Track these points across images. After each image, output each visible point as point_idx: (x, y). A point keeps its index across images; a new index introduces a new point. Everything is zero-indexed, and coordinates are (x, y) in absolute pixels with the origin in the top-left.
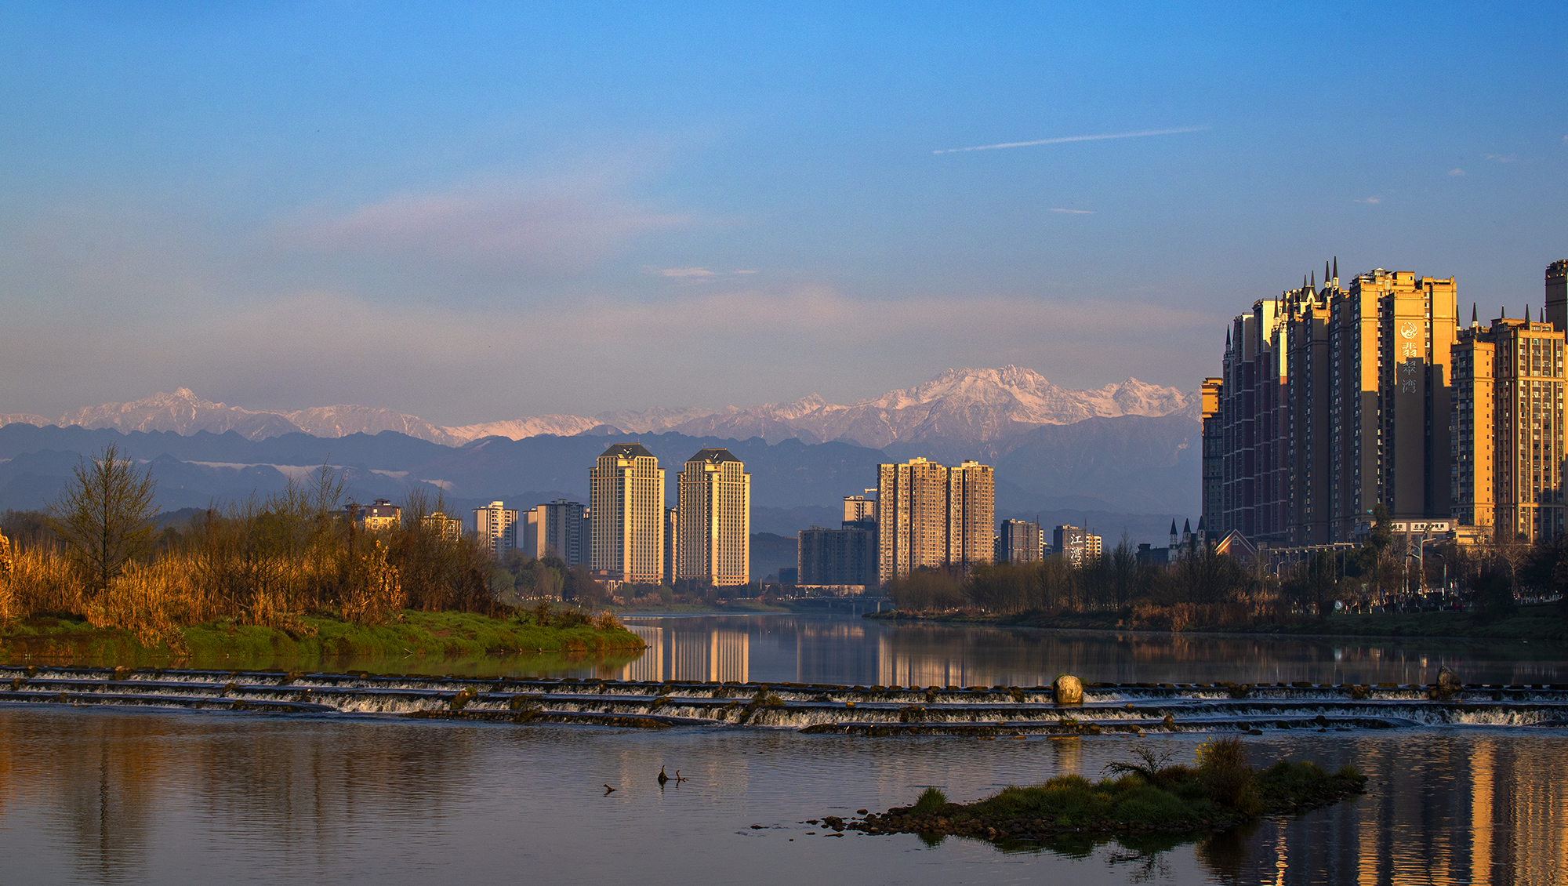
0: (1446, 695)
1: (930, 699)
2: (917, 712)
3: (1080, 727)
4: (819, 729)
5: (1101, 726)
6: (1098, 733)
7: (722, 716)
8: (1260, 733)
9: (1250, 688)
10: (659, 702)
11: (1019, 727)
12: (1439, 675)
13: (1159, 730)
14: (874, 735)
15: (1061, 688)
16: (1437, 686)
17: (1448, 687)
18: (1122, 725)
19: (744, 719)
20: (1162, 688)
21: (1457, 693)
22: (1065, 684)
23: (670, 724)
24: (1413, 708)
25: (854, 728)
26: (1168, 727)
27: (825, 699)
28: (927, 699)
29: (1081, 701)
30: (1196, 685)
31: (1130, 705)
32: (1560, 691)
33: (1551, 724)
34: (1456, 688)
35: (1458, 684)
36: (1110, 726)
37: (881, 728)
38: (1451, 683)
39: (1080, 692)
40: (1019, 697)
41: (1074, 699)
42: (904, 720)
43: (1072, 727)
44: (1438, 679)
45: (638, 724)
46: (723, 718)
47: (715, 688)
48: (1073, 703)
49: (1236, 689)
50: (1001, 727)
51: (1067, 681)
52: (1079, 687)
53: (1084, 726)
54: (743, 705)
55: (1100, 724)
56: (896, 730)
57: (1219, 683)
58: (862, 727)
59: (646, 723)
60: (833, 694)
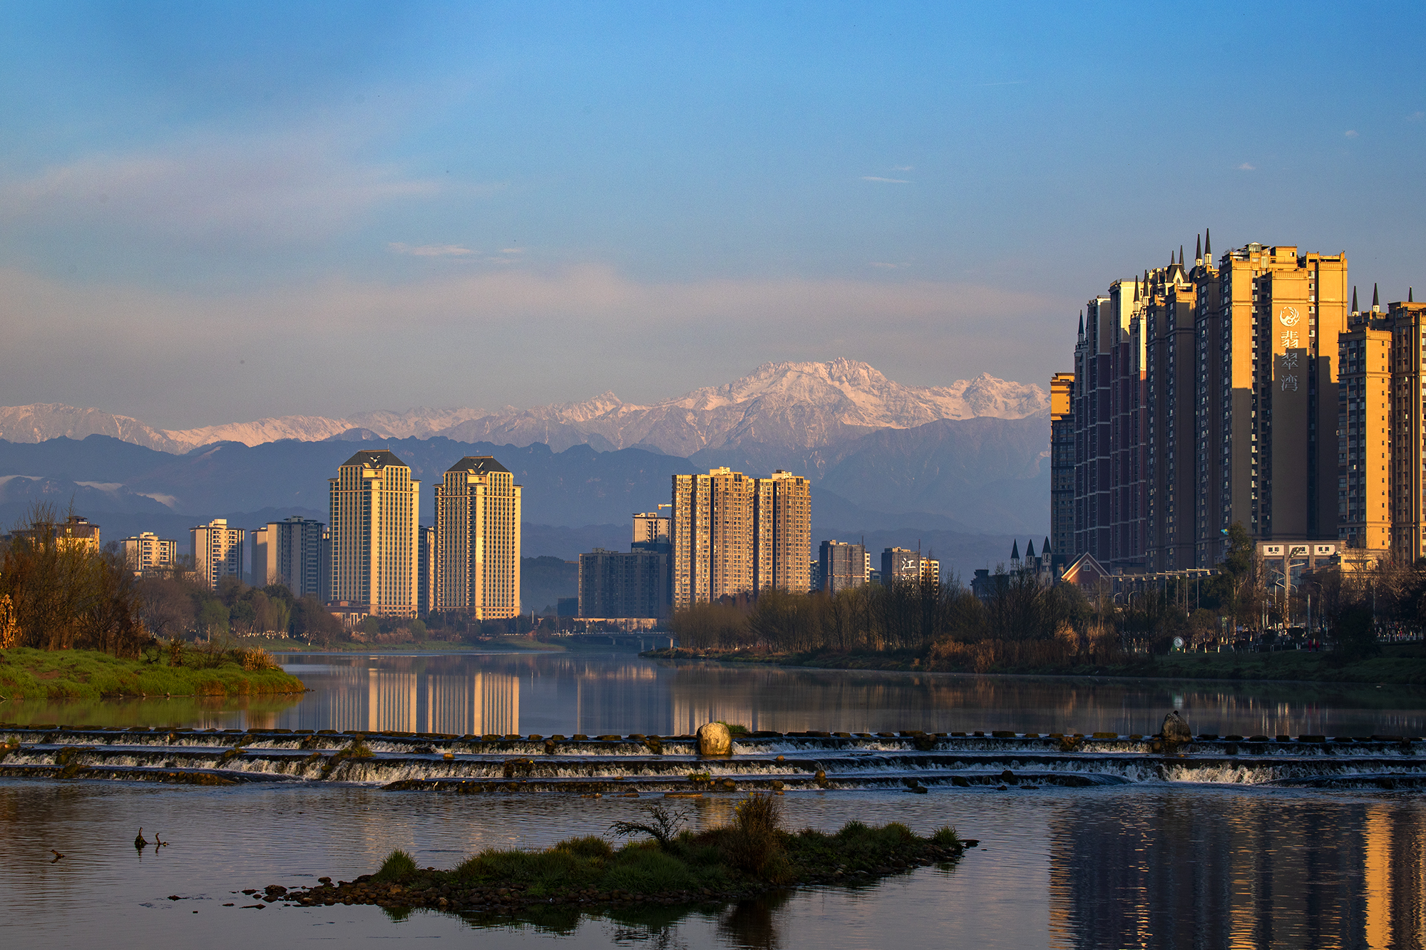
0: (1172, 747)
1: (550, 750)
2: (524, 765)
3: (713, 783)
4: (403, 786)
5: (737, 782)
6: (733, 790)
8: (924, 791)
9: (939, 738)
10: (229, 754)
11: (639, 783)
12: (1164, 724)
13: (808, 787)
14: (466, 792)
15: (705, 737)
16: (1161, 736)
17: (1174, 738)
18: (763, 781)
19: (325, 774)
20: (836, 738)
21: (1184, 745)
22: (709, 733)
23: (235, 780)
24: (1123, 762)
25: (443, 784)
26: (819, 783)
27: (428, 751)
28: (547, 750)
29: (730, 753)
30: (878, 734)
31: (781, 758)
32: (1308, 744)
33: (1286, 783)
34: (1185, 739)
35: (1188, 734)
36: (748, 782)
37: (474, 784)
38: (1179, 733)
39: (727, 742)
40: (656, 748)
41: (720, 750)
42: (508, 774)
43: (702, 783)
44: (1163, 729)
45: (198, 780)
46: (301, 773)
47: (303, 737)
48: (720, 755)
49: (922, 739)
50: (617, 783)
51: (712, 729)
52: (726, 736)
53: (717, 782)
54: (326, 758)
55: (735, 779)
56: (492, 786)
57: (905, 732)
58: (452, 783)
59: (207, 779)
60: (438, 745)
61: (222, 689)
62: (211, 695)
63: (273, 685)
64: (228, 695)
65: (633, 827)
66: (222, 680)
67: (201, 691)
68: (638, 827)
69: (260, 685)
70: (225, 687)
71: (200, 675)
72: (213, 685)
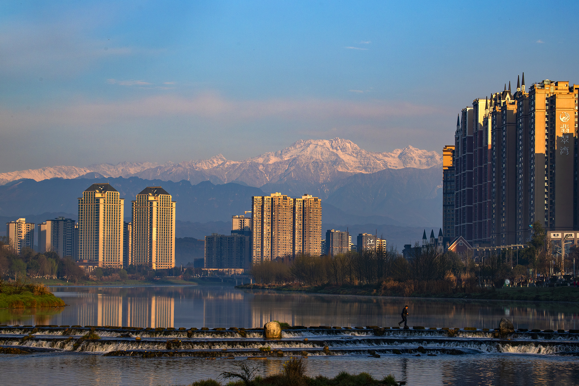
0: (504, 335)
1: (190, 335)
2: (176, 343)
3: (272, 352)
4: (115, 354)
5: (284, 352)
6: (282, 356)
7: (62, 347)
8: (379, 357)
9: (387, 330)
10: (26, 338)
11: (234, 352)
12: (500, 323)
13: (320, 354)
14: (146, 357)
15: (268, 329)
16: (499, 330)
17: (505, 330)
18: (297, 351)
19: (75, 347)
20: (334, 329)
21: (510, 334)
22: (270, 327)
23: (29, 351)
24: (480, 342)
25: (135, 353)
26: (325, 352)
27: (127, 336)
28: (188, 336)
29: (281, 336)
30: (355, 328)
31: (306, 339)
32: (574, 334)
33: (562, 354)
34: (511, 331)
35: (512, 329)
36: (289, 352)
37: (151, 353)
38: (508, 328)
39: (279, 331)
40: (243, 334)
41: (275, 336)
42: (169, 348)
43: (267, 352)
44: (499, 326)
45: (10, 352)
46: (63, 348)
47: (64, 329)
48: (275, 338)
49: (378, 330)
50: (223, 352)
51: (272, 324)
52: (279, 328)
53: (274, 351)
54: (76, 340)
55: (284, 350)
56: (161, 354)
57: (369, 327)
58: (140, 352)
59: (14, 351)
60: (133, 333)
61: (22, 305)
62: (17, 308)
63: (49, 302)
64: (26, 308)
65: (232, 375)
66: (23, 300)
67: (12, 306)
68: (234, 375)
69: (42, 303)
70: (24, 304)
71: (11, 298)
72: (18, 302)
